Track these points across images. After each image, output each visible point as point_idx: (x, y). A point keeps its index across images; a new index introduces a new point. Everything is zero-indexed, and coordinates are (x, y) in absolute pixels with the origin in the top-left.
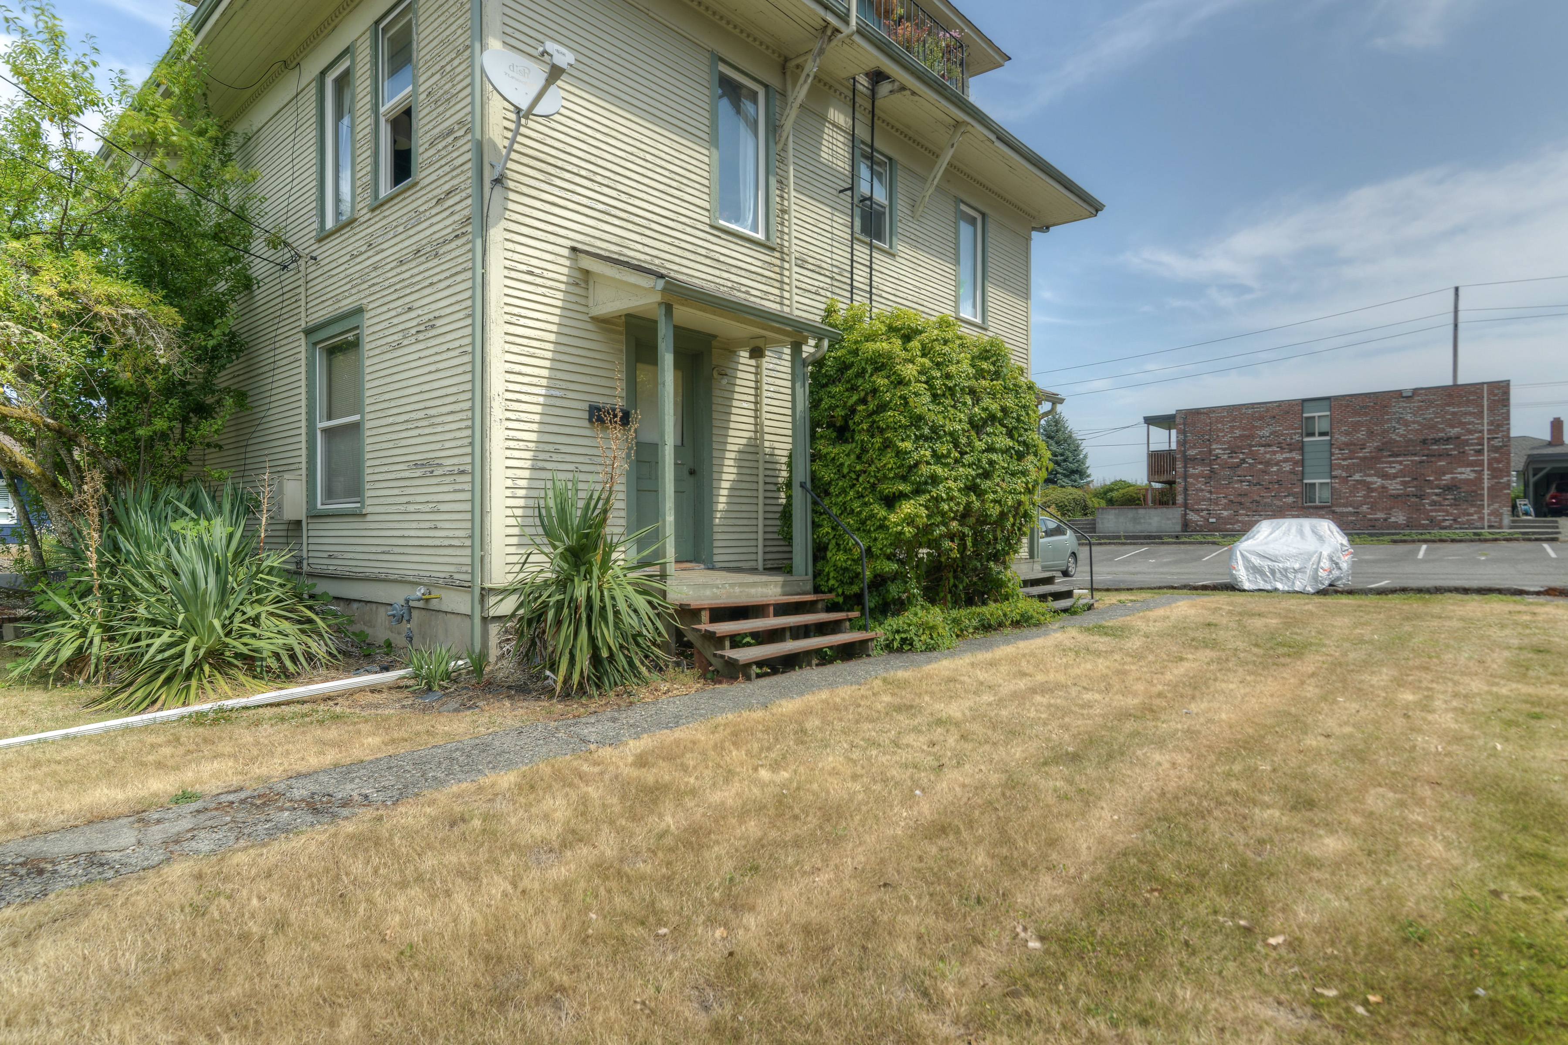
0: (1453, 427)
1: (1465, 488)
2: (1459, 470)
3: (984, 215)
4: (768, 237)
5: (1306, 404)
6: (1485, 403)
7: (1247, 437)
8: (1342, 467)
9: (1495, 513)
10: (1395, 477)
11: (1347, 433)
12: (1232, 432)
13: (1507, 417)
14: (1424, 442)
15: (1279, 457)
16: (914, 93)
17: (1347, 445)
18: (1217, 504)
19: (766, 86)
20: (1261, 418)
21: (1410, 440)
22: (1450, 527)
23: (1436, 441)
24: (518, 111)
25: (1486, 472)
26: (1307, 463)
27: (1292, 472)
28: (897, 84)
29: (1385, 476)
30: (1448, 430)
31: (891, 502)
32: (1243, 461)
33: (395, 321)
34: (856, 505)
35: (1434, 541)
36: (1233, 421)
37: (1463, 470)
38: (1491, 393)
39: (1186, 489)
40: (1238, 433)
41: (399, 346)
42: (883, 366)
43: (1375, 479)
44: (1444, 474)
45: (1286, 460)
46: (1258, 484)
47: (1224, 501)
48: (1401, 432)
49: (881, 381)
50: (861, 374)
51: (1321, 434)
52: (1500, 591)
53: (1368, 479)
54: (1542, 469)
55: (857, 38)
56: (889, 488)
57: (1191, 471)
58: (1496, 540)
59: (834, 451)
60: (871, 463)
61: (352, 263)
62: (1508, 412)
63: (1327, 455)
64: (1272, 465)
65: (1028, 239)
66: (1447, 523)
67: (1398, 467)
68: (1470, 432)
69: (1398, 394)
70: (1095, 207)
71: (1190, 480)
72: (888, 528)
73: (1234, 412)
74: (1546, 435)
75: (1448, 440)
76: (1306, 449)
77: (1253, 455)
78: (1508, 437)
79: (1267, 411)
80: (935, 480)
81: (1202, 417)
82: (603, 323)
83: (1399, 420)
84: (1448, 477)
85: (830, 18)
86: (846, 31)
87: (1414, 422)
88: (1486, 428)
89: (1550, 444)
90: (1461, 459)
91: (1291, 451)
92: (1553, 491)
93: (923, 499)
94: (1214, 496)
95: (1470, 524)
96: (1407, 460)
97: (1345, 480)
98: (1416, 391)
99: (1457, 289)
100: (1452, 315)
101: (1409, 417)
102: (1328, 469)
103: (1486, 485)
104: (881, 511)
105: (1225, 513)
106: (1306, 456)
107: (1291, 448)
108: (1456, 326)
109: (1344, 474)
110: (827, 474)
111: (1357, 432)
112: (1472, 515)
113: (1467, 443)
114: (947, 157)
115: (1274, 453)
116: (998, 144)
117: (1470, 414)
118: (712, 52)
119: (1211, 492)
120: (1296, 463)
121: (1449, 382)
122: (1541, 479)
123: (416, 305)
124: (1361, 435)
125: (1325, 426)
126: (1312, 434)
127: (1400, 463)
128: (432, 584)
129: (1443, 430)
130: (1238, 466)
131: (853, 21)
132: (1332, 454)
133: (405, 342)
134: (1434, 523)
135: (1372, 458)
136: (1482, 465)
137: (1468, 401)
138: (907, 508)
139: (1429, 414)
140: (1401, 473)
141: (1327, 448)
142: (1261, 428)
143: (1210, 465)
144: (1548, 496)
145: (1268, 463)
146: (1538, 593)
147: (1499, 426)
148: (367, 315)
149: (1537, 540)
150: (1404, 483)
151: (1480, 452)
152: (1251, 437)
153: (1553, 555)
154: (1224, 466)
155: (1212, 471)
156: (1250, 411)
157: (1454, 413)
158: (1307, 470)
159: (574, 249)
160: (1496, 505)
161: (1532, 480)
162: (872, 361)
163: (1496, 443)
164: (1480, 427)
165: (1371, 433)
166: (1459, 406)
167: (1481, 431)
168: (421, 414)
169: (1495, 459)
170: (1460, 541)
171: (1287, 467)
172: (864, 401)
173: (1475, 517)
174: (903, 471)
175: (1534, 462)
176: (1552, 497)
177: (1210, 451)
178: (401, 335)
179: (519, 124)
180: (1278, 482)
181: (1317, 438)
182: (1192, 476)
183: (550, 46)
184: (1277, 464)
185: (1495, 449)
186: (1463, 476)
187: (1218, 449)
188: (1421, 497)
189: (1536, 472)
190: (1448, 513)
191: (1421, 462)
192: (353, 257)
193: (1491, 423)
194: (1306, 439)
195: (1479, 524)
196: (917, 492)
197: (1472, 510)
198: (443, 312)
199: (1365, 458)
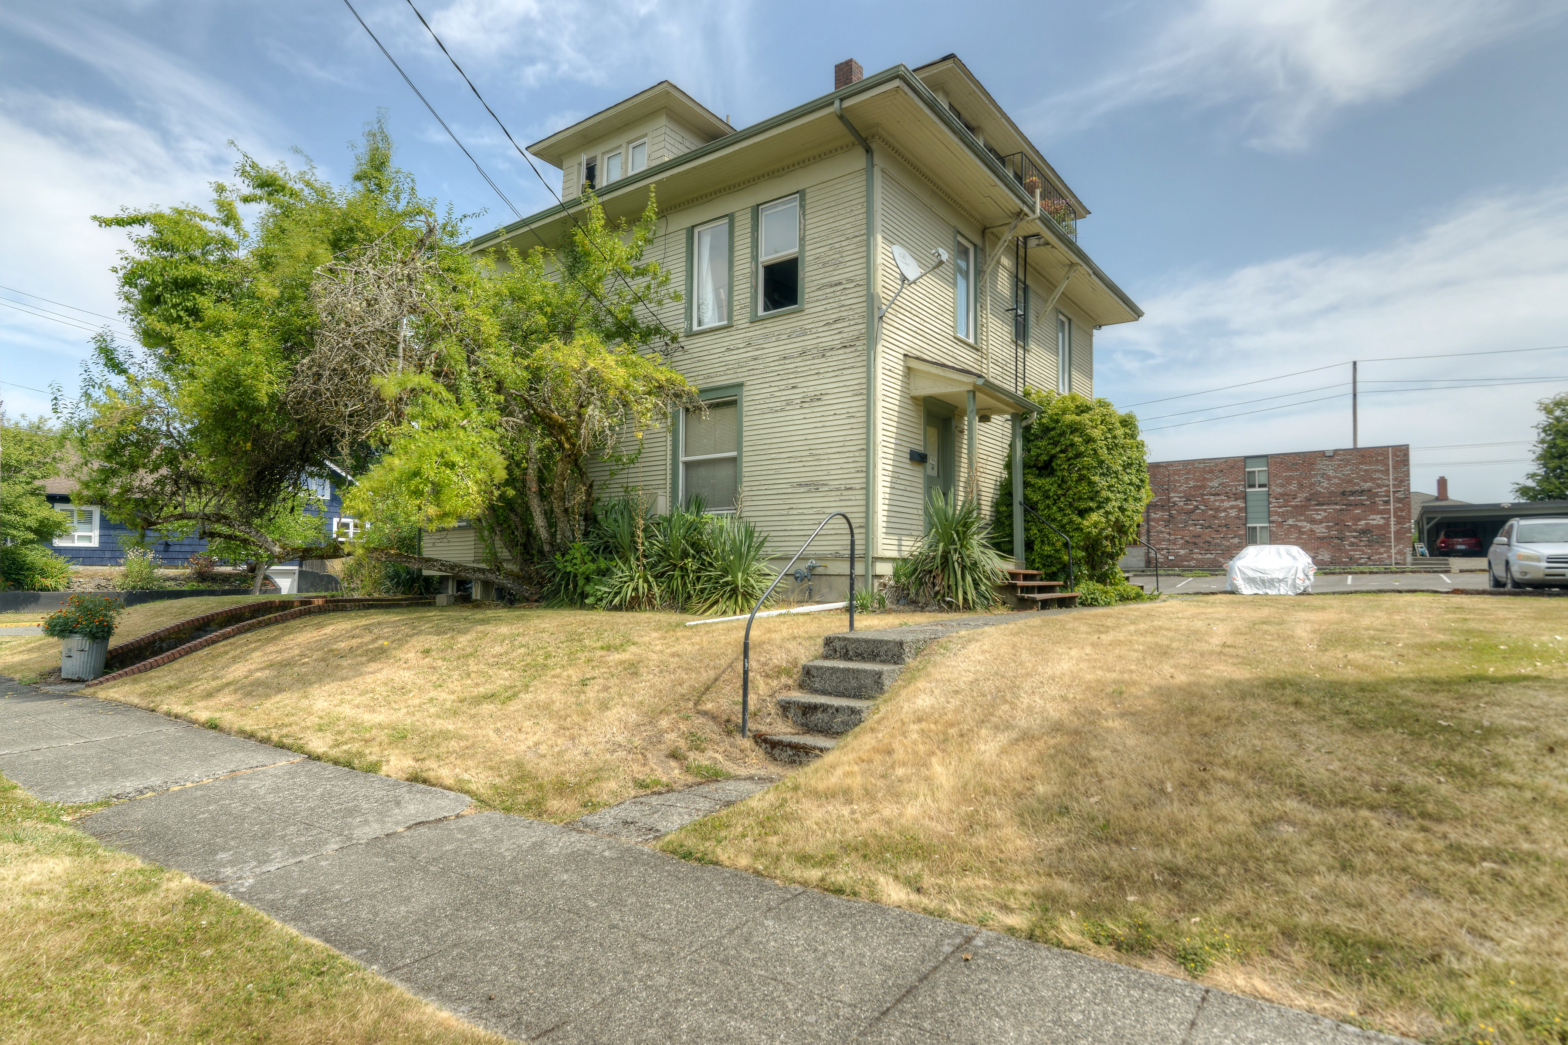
0: (1366, 481)
1: (1376, 532)
2: (1372, 517)
3: (1070, 320)
4: (976, 342)
5: (1248, 461)
6: (1391, 463)
7: (1200, 487)
8: (1278, 514)
9: (1400, 553)
10: (1321, 522)
11: (1282, 486)
12: (1187, 483)
13: (1407, 475)
14: (1343, 493)
15: (1227, 504)
16: (1053, 247)
17: (1282, 495)
18: (1175, 544)
19: (975, 245)
20: (1211, 471)
21: (1333, 492)
22: (1365, 564)
23: (1353, 493)
24: (904, 279)
25: (1392, 519)
26: (1249, 510)
27: (1238, 517)
28: (1042, 240)
29: (1313, 521)
30: (1362, 484)
31: (1082, 513)
32: (1197, 507)
33: (777, 394)
34: (1059, 516)
35: (1356, 573)
36: (1188, 473)
37: (1374, 517)
38: (1395, 455)
39: (1148, 531)
40: (1192, 483)
41: (782, 410)
42: (1077, 430)
43: (1305, 524)
44: (1360, 520)
45: (1232, 507)
46: (1210, 527)
47: (1181, 541)
48: (1325, 485)
49: (1077, 440)
50: (1063, 434)
51: (1260, 486)
52: (1422, 591)
53: (1300, 524)
54: (1434, 518)
55: (1037, 221)
56: (1083, 505)
57: (1153, 515)
58: (1404, 572)
59: (1039, 482)
60: (1069, 489)
61: (726, 354)
62: (1408, 471)
63: (1266, 503)
64: (1221, 511)
65: (1091, 336)
66: (1363, 561)
67: (1324, 514)
68: (1379, 486)
69: (1322, 454)
70: (1137, 314)
71: (1152, 523)
72: (1082, 530)
73: (1189, 466)
74: (1434, 492)
75: (1362, 492)
76: (1249, 498)
77: (1204, 502)
78: (1409, 490)
79: (1216, 466)
80: (1108, 500)
81: (1162, 470)
82: (914, 398)
83: (1323, 475)
84: (1363, 522)
85: (1026, 209)
86: (1032, 216)
87: (1335, 477)
88: (1391, 483)
89: (1437, 499)
90: (1373, 509)
91: (1236, 500)
92: (1442, 537)
93: (1102, 511)
94: (1172, 537)
95: (1381, 562)
96: (1330, 509)
97: (1280, 524)
98: (1336, 452)
99: (1355, 363)
100: (1351, 386)
101: (1331, 473)
102: (1266, 515)
103: (1392, 530)
104: (1077, 519)
105: (1182, 552)
106: (1249, 504)
107: (1236, 497)
108: (1355, 395)
109: (1280, 520)
110: (1035, 497)
111: (1291, 484)
112: (1382, 554)
113: (1376, 495)
114: (1062, 288)
115: (1222, 501)
116: (1093, 276)
117: (1379, 471)
118: (955, 228)
119: (1169, 534)
120: (1240, 510)
121: (1350, 446)
122: (1432, 528)
123: (799, 385)
124: (1293, 487)
125: (1263, 479)
126: (1253, 486)
127: (1325, 511)
128: (819, 558)
129: (1358, 484)
130: (1192, 512)
131: (1038, 211)
132: (1270, 503)
133: (788, 408)
134: (1352, 560)
135: (1302, 506)
136: (1389, 513)
137: (1377, 461)
138: (1094, 517)
139: (1347, 471)
140: (1326, 519)
141: (1266, 497)
142: (1211, 480)
143: (1169, 510)
144: (1439, 541)
145: (1217, 510)
146: (1447, 593)
147: (1401, 481)
148: (745, 389)
149: (1435, 572)
150: (1328, 527)
151: (1387, 502)
152: (1203, 487)
153: (1448, 581)
154: (1181, 511)
155: (1171, 516)
156: (1202, 466)
157: (1366, 471)
158: (1249, 515)
159: (905, 355)
160: (1401, 546)
161: (1426, 527)
162: (1070, 426)
163: (1399, 495)
164: (1387, 482)
165: (1301, 486)
166: (1370, 465)
167: (1388, 486)
168: (807, 453)
169: (1398, 508)
170: (1377, 573)
171: (1233, 513)
172: (1062, 451)
173: (1385, 556)
174: (1091, 495)
175: (1427, 512)
176: (1442, 542)
177: (1169, 499)
178: (784, 403)
179: (902, 287)
180: (1226, 525)
181: (1257, 489)
182: (1154, 520)
183: (941, 251)
184: (1225, 510)
185: (1399, 500)
186: (1375, 522)
187: (1175, 497)
188: (1342, 539)
189: (1429, 520)
190: (1364, 553)
191: (1341, 510)
192: (728, 350)
193: (1395, 479)
194: (1248, 490)
195: (1388, 562)
196: (1099, 508)
197: (1382, 550)
198: (829, 391)
199: (1297, 506)
